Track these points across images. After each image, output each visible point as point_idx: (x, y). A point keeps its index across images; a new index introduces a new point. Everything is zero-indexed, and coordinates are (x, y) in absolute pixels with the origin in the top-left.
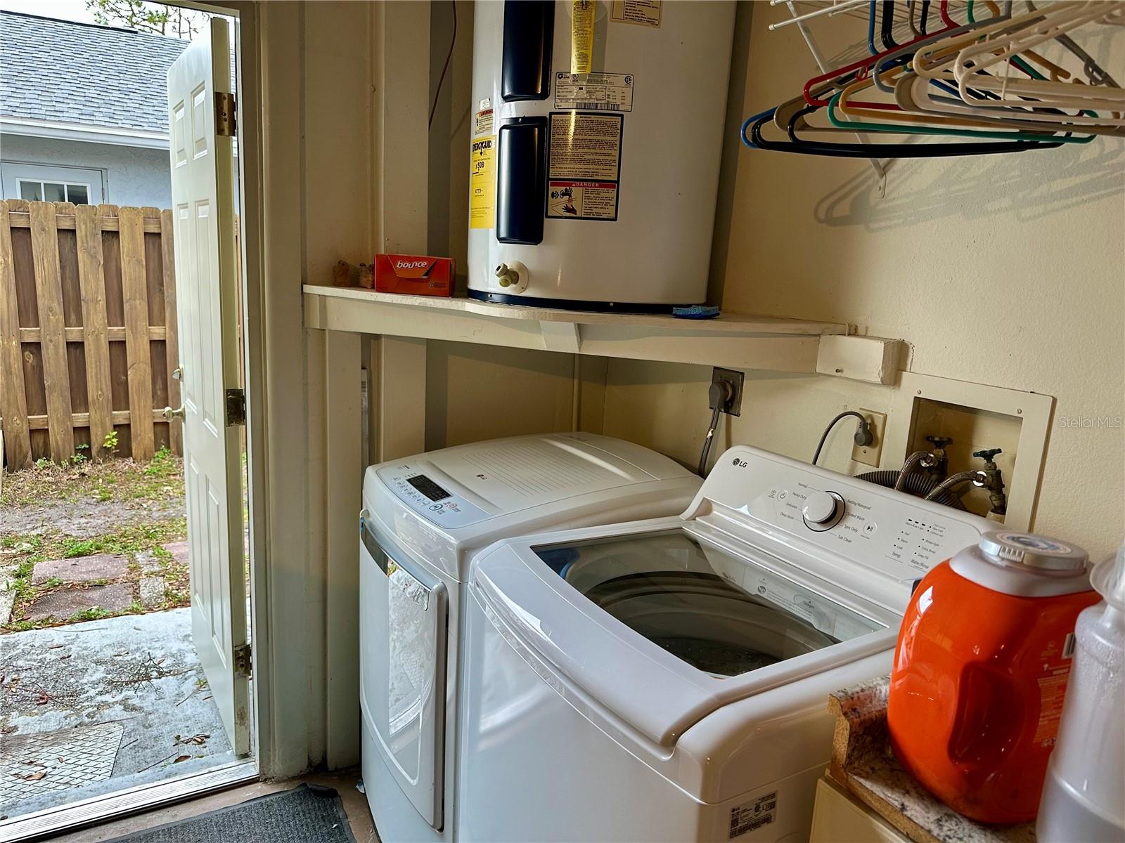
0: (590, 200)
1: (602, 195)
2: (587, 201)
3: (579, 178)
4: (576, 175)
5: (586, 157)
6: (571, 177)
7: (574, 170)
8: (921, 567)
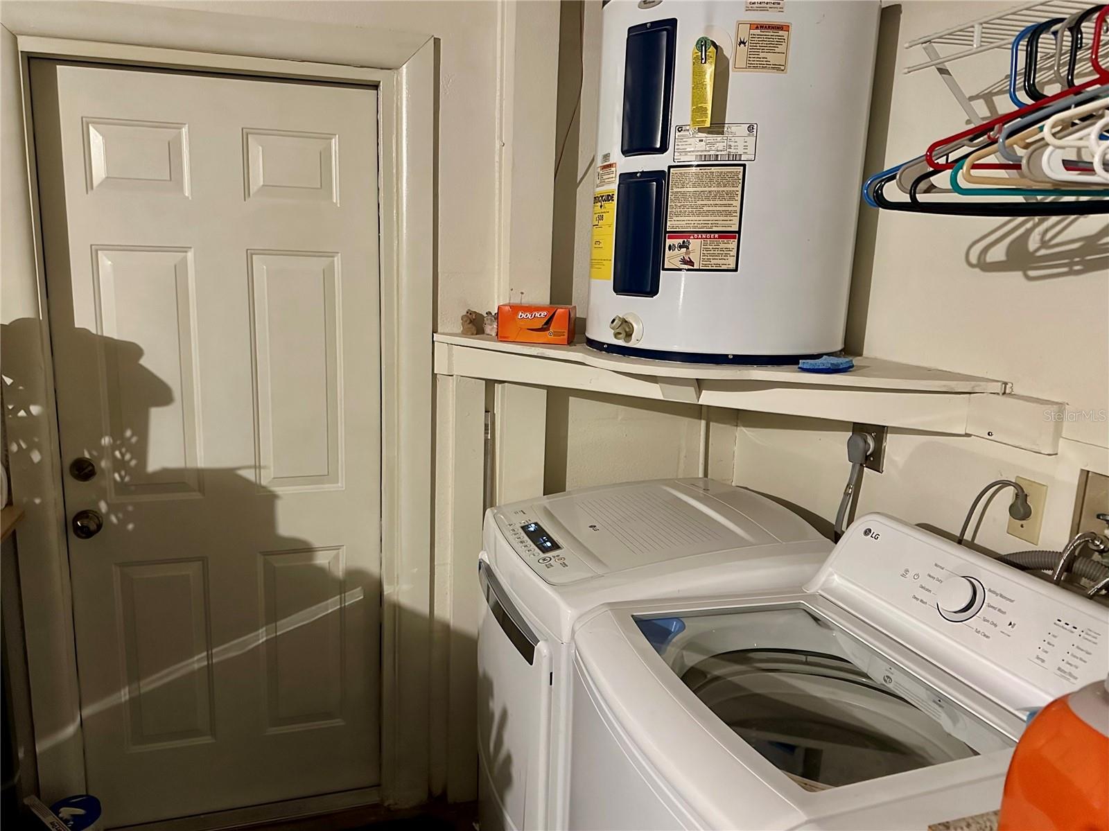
0: (708, 252)
1: (722, 246)
2: (705, 252)
3: (697, 230)
4: (695, 227)
5: (705, 209)
6: (689, 230)
7: (692, 222)
8: (1069, 677)
